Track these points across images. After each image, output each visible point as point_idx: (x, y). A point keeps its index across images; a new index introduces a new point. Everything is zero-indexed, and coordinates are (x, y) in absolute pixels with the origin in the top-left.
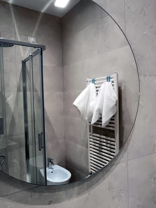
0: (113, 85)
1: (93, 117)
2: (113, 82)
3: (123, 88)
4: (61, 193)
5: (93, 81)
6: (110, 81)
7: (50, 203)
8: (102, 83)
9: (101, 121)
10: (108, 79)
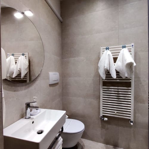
0: (26, 58)
1: (14, 74)
2: (26, 56)
3: (31, 60)
4: (19, 88)
5: (13, 55)
6: (24, 56)
7: (15, 91)
8: (19, 56)
9: (21, 75)
10: (23, 55)
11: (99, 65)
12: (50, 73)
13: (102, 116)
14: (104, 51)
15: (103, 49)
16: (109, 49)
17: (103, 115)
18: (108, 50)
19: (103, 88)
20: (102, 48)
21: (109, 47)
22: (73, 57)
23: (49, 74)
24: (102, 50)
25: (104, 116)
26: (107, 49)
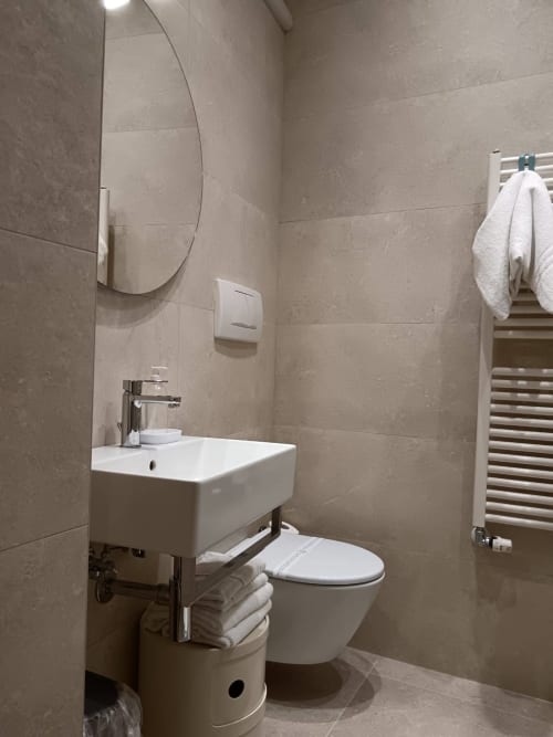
11: (476, 248)
12: (219, 280)
13: (483, 526)
14: (509, 176)
15: (504, 165)
16: (536, 168)
17: (488, 523)
18: (532, 168)
19: (494, 377)
20: (496, 159)
21: (537, 156)
22: (340, 215)
23: (216, 282)
24: (495, 172)
25: (494, 529)
26: (527, 163)
